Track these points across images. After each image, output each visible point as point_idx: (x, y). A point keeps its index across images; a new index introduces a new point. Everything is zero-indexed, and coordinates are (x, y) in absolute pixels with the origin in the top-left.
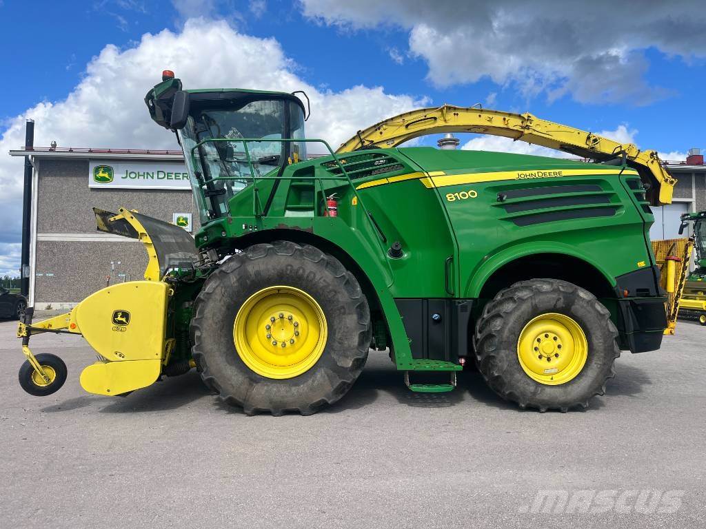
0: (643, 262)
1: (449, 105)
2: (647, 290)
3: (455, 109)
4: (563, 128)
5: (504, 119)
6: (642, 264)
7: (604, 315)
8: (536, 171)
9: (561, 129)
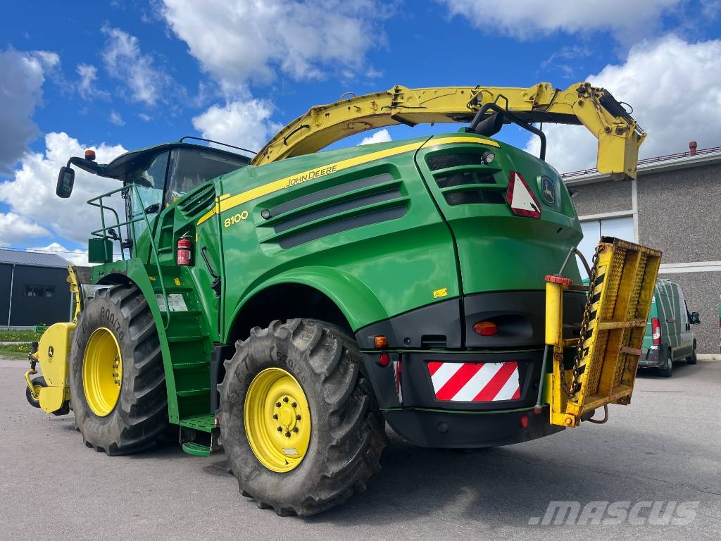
0: (444, 290)
1: (316, 107)
2: (443, 338)
3: (325, 108)
4: (443, 91)
5: (374, 103)
6: (441, 293)
7: (320, 375)
8: (307, 173)
9: (439, 94)
